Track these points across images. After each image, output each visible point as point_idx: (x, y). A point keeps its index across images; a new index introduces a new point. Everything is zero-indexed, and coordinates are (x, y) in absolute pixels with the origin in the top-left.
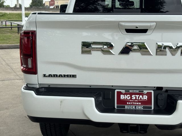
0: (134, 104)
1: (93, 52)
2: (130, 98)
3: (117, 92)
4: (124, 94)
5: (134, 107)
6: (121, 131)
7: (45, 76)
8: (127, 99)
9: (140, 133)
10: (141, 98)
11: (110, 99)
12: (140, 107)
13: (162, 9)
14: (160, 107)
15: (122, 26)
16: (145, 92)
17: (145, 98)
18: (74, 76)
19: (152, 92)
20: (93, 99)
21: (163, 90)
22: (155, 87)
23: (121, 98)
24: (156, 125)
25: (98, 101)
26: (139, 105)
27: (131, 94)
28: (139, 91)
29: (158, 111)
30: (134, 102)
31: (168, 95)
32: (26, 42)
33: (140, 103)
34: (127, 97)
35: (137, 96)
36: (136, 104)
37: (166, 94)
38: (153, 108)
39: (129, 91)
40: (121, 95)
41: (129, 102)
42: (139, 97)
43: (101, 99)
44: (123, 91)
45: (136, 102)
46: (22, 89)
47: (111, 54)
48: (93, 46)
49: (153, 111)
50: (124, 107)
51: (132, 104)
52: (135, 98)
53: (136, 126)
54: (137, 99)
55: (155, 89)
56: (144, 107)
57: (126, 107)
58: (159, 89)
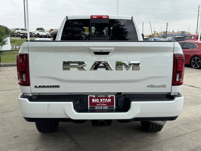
0: (102, 106)
1: (71, 69)
2: (99, 101)
3: (90, 97)
4: (95, 99)
5: (102, 108)
6: (93, 125)
7: (36, 87)
8: (96, 102)
9: (106, 126)
10: (106, 101)
11: (84, 102)
12: (106, 108)
13: (126, 37)
14: (120, 107)
15: (91, 50)
16: (109, 96)
17: (110, 100)
18: (58, 87)
19: (114, 96)
20: (72, 103)
21: (122, 95)
22: (116, 93)
23: (93, 101)
24: (117, 120)
25: (75, 104)
26: (105, 106)
27: (100, 98)
28: (105, 96)
29: (118, 110)
30: (102, 104)
31: (125, 98)
32: (21, 62)
33: (106, 105)
34: (97, 100)
35: (104, 99)
36: (103, 106)
37: (124, 97)
38: (115, 108)
39: (98, 96)
40: (93, 99)
41: (98, 104)
42: (105, 100)
43: (78, 102)
44: (94, 96)
45: (103, 104)
46: (19, 97)
47: (85, 70)
48: (71, 65)
49: (115, 110)
50: (95, 108)
51: (101, 105)
52: (102, 101)
53: (104, 121)
54: (104, 101)
55: (116, 94)
56: (108, 107)
57: (96, 108)
58: (119, 94)
